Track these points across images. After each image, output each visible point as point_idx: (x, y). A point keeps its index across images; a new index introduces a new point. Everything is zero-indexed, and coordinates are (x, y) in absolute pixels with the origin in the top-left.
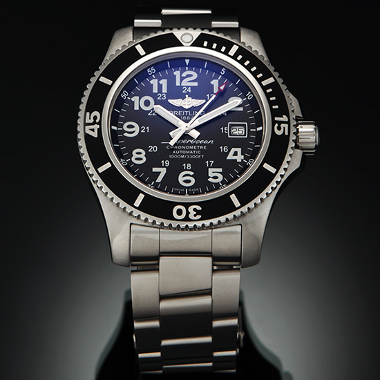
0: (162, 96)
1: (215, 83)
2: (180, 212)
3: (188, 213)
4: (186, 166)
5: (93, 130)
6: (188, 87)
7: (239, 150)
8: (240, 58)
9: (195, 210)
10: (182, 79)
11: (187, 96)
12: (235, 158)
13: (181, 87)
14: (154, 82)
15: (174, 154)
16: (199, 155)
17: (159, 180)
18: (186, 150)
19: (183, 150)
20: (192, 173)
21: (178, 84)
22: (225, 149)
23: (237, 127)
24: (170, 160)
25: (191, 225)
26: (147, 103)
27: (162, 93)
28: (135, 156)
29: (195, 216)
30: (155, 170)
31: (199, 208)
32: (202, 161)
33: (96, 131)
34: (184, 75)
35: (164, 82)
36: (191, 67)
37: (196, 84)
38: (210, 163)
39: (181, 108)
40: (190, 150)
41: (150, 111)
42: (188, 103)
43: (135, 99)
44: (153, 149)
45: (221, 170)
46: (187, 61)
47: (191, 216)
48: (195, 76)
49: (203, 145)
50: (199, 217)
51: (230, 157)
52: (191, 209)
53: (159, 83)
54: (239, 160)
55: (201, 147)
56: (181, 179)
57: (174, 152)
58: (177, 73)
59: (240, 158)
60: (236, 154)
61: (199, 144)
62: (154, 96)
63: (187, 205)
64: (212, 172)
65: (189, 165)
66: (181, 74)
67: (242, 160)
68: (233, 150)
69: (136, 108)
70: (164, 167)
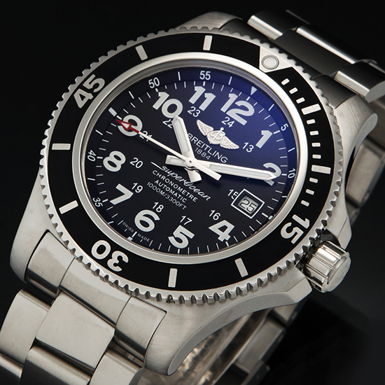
0: (195, 112)
1: (266, 135)
2: (101, 250)
3: (110, 257)
4: (158, 206)
5: (83, 97)
6: (232, 119)
7: (230, 227)
8: (311, 122)
9: (120, 258)
10: (234, 106)
11: (222, 129)
12: (219, 232)
13: (225, 114)
14: (199, 90)
15: (155, 184)
16: (181, 202)
17: (115, 202)
18: (172, 188)
19: (169, 186)
20: (157, 218)
21: (224, 109)
22: (217, 216)
23: (251, 201)
24: (146, 187)
25: (103, 272)
26: (172, 109)
27: (197, 108)
28: (111, 158)
29: (115, 265)
30: (120, 187)
31: (126, 259)
32: (180, 212)
33: (85, 100)
34: (239, 103)
35: (210, 97)
36: (254, 99)
37: (244, 122)
38: (186, 220)
39: (204, 139)
40: (176, 191)
41: (168, 119)
42: (218, 137)
43: (163, 96)
44: (137, 163)
45: (191, 235)
46: (254, 90)
47: (110, 263)
48: (251, 112)
49: (195, 194)
50: (118, 269)
51: (214, 228)
52: (117, 254)
53: (203, 95)
54: (221, 239)
55: (192, 196)
56: (140, 216)
57: (157, 182)
58: (233, 97)
59: (224, 236)
60: (223, 229)
61: (192, 192)
62: (187, 106)
63: (115, 247)
64: (180, 231)
65: (161, 207)
66: (237, 100)
67: (225, 240)
68: (225, 223)
69: (156, 106)
70: (133, 191)
